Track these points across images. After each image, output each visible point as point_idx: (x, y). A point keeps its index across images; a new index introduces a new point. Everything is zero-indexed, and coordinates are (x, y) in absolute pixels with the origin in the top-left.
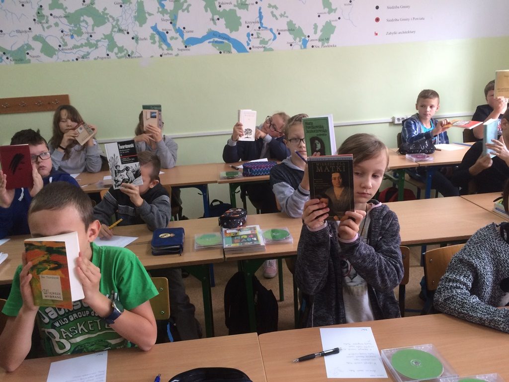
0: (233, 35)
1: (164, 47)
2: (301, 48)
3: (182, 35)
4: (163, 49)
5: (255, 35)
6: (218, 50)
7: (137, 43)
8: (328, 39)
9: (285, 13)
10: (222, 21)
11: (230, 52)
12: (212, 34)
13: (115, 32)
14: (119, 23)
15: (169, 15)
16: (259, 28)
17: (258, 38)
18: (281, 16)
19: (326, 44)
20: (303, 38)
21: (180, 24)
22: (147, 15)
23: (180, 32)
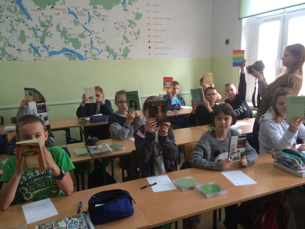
0: (77, 51)
1: (37, 55)
2: (113, 59)
3: (47, 49)
4: (36, 57)
5: (89, 52)
6: (69, 58)
7: (20, 53)
8: (127, 56)
9: (104, 41)
10: (71, 43)
11: (75, 59)
12: (65, 50)
13: (6, 46)
14: (9, 41)
15: (40, 38)
16: (91, 48)
17: (91, 53)
18: (103, 43)
19: (126, 58)
20: (114, 54)
21: (46, 43)
22: (26, 38)
23: (47, 48)
